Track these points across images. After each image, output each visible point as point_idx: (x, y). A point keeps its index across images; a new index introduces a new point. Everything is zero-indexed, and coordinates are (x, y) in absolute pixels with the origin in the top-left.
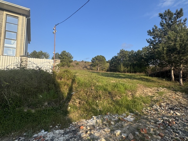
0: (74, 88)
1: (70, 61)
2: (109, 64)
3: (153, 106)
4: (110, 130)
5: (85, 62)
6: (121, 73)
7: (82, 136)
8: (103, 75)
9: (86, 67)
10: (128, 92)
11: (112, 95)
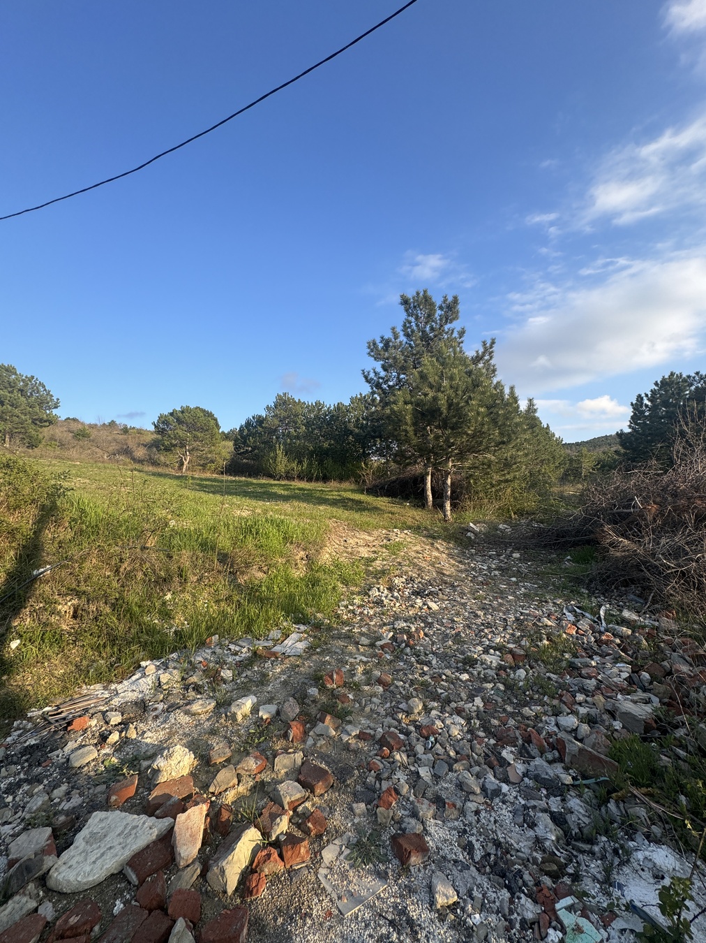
0: (49, 548)
1: (41, 420)
4: (213, 704)
5: (125, 430)
6: (276, 482)
7: (77, 764)
9: (127, 452)
10: (295, 551)
11: (232, 566)
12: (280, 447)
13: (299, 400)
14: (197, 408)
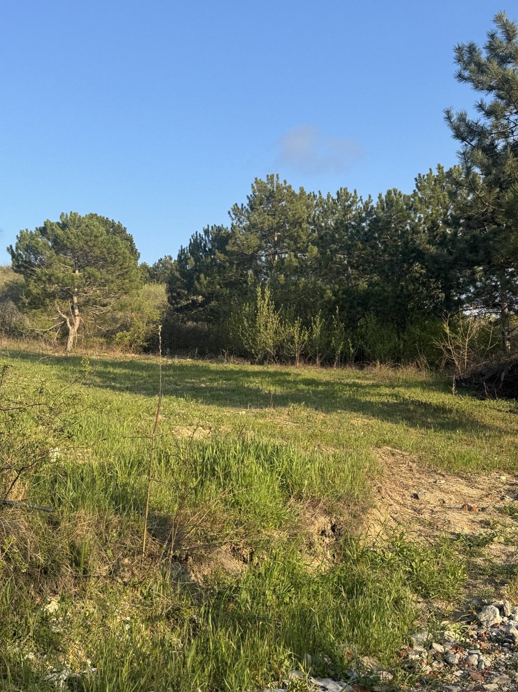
2: (160, 290)
3: (479, 610)
6: (257, 368)
8: (108, 380)
10: (308, 515)
11: (178, 545)
12: (263, 293)
13: (302, 189)
14: (92, 216)
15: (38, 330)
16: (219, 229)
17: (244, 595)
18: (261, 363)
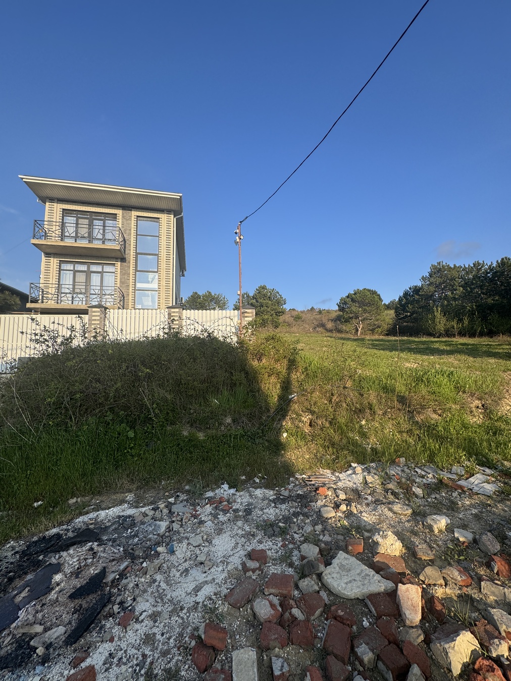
0: (295, 384)
1: (279, 312)
2: (392, 312)
4: (410, 511)
5: (320, 312)
6: (436, 339)
7: (325, 516)
8: (374, 346)
9: (323, 325)
11: (409, 407)
12: (437, 309)
15: (348, 330)
16: (416, 287)
17: (440, 428)
18: (438, 337)
